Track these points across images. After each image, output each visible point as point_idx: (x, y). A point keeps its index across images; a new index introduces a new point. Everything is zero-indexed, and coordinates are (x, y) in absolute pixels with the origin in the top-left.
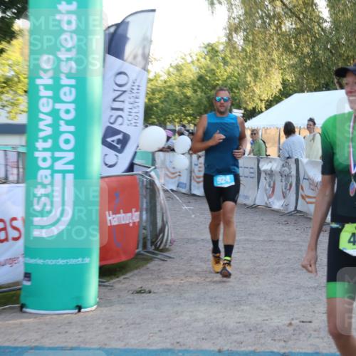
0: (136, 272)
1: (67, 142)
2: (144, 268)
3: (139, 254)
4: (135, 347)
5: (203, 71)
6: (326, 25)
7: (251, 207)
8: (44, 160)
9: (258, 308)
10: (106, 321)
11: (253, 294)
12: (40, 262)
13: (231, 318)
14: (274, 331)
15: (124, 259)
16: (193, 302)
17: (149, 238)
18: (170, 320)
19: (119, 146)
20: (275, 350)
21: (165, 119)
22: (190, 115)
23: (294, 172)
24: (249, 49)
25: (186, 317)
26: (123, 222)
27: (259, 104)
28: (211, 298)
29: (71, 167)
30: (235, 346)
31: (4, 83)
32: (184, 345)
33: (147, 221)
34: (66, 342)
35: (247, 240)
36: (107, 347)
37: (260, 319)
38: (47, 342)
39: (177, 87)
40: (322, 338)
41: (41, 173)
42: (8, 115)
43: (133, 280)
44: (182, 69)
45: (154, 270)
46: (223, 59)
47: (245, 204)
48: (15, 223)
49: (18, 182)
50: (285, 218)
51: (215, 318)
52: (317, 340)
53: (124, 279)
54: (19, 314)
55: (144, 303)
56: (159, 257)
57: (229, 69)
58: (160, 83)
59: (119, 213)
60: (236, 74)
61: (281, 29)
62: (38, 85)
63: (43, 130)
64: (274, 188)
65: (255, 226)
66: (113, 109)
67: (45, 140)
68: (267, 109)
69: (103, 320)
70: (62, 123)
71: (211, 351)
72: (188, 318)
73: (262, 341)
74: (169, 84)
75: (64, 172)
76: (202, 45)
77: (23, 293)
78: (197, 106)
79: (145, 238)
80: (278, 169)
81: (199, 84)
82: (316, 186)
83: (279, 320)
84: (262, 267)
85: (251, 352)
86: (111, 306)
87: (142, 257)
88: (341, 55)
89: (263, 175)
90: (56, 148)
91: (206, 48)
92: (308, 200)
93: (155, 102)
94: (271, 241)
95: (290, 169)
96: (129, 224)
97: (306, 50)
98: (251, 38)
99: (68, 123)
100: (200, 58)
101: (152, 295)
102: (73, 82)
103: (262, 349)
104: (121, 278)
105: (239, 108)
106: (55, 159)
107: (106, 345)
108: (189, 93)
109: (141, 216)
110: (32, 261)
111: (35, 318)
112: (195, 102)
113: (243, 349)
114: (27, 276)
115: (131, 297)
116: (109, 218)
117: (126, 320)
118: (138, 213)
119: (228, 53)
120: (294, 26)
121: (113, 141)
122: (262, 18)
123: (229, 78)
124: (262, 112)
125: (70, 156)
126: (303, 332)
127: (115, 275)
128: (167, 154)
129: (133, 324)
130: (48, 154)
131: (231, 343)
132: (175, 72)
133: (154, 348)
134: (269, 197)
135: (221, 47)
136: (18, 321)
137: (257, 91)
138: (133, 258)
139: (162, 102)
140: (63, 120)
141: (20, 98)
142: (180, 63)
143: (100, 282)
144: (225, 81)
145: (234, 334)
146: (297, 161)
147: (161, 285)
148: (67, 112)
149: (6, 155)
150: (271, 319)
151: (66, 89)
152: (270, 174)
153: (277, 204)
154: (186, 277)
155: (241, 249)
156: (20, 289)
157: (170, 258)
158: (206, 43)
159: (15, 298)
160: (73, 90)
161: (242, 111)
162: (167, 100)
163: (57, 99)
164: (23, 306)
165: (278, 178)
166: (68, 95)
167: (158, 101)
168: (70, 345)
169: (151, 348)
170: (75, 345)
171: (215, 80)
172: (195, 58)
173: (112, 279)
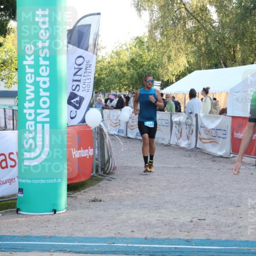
0: (91, 188)
1: (45, 103)
2: (97, 185)
3: (93, 176)
4: (91, 236)
5: (134, 55)
6: (216, 24)
7: (166, 146)
8: (30, 115)
9: (171, 211)
10: (72, 220)
11: (168, 202)
12: (29, 181)
13: (153, 217)
14: (181, 226)
15: (83, 179)
16: (129, 207)
17: (100, 166)
18: (114, 219)
19: (78, 105)
20: (182, 238)
21: (109, 88)
22: (126, 85)
23: (194, 123)
24: (164, 40)
25: (124, 217)
26: (83, 156)
27: (171, 78)
28: (140, 204)
29: (48, 120)
30: (156, 235)
31: (2, 63)
32: (123, 235)
33: (98, 155)
34: (47, 233)
35: (164, 167)
36: (73, 236)
37: (172, 218)
38: (35, 233)
39: (117, 67)
40: (212, 230)
41: (28, 123)
42: (5, 85)
43: (90, 193)
44: (120, 54)
45: (103, 187)
46: (147, 47)
47: (162, 144)
48: (12, 156)
49: (13, 130)
50: (188, 153)
51: (143, 218)
52: (209, 231)
53: (84, 192)
54: (16, 215)
55: (97, 208)
56: (107, 178)
57: (151, 54)
58: (106, 64)
59: (80, 149)
60: (156, 57)
61: (186, 27)
62: (25, 65)
63: (29, 95)
64: (181, 133)
65: (168, 158)
66: (74, 81)
67: (30, 101)
68: (176, 81)
69: (71, 218)
70: (41, 90)
71: (140, 239)
72: (125, 217)
73: (174, 232)
74: (111, 64)
75: (43, 123)
76: (133, 38)
77: (18, 202)
78: (130, 79)
79: (97, 166)
80: (184, 121)
81: (132, 64)
82: (209, 132)
83: (184, 218)
84: (174, 185)
85: (168, 239)
86: (75, 210)
87: (95, 178)
88: (225, 45)
89: (174, 125)
90: (37, 107)
91: (136, 40)
92: (203, 141)
93: (102, 76)
94: (179, 167)
95: (192, 120)
96: (85, 158)
97: (202, 41)
98: (165, 33)
99: (45, 90)
100: (132, 47)
101: (102, 202)
102: (47, 63)
103: (174, 237)
104: (82, 192)
105: (158, 80)
106: (37, 114)
107: (72, 234)
108: (125, 70)
109: (94, 152)
110: (24, 181)
111: (27, 217)
112: (129, 76)
113: (161, 237)
114: (21, 190)
115: (88, 204)
116: (73, 153)
117: (85, 218)
118: (92, 150)
119: (151, 44)
120: (194, 25)
121: (74, 102)
122: (172, 20)
123: (151, 60)
124: (173, 83)
125: (47, 112)
126: (200, 226)
127: (78, 190)
128: (111, 111)
129: (89, 221)
130: (32, 111)
131: (153, 233)
132: (116, 57)
133: (104, 236)
134: (178, 139)
135: (146, 40)
136: (15, 220)
137: (170, 69)
138: (89, 179)
139: (107, 77)
140: (41, 88)
141: (14, 74)
142: (119, 50)
143: (67, 194)
144: (149, 62)
145: (155, 227)
146: (196, 115)
147: (108, 196)
148: (44, 83)
149: (5, 111)
150: (179, 218)
152: (179, 124)
153: (184, 144)
154: (124, 191)
155: (160, 173)
156: (16, 199)
157: (113, 178)
158: (136, 37)
159: (13, 205)
160: (48, 68)
161: (160, 82)
162: (111, 74)
163: (37, 74)
164: (18, 210)
165: (184, 127)
166: (44, 72)
167: (104, 76)
168: (49, 235)
169: (101, 237)
170: (52, 235)
171: (142, 62)
172: (128, 47)
173: (76, 192)
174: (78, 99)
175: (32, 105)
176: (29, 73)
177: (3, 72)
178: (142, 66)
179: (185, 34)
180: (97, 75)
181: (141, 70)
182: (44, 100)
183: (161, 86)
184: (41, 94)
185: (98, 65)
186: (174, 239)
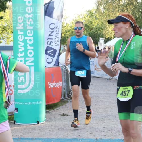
0: (61, 107)
1: (30, 53)
2: (65, 105)
3: (62, 99)
4: (62, 138)
5: (87, 22)
6: (139, 1)
7: (108, 79)
8: (21, 61)
9: (112, 121)
11: (110, 116)
12: (21, 103)
13: (101, 125)
14: (119, 131)
15: (56, 102)
17: (66, 93)
19: (53, 55)
20: (120, 138)
24: (106, 12)
25: (82, 125)
26: (55, 87)
27: (111, 36)
29: (33, 64)
30: (103, 137)
31: (3, 29)
32: (82, 137)
33: (65, 86)
34: (33, 136)
35: (107, 93)
36: (50, 138)
37: (113, 126)
38: (25, 136)
42: (5, 42)
43: (60, 110)
45: (69, 106)
46: (95, 17)
47: (106, 78)
51: (95, 126)
53: (56, 110)
54: (14, 125)
55: (65, 120)
56: (71, 100)
57: (98, 21)
58: (69, 28)
59: (54, 83)
61: (120, 3)
62: (18, 30)
63: (21, 49)
65: (110, 87)
66: (48, 39)
67: (21, 52)
68: (114, 38)
69: (48, 127)
70: (28, 45)
71: (93, 139)
73: (114, 135)
74: (72, 28)
75: (30, 66)
77: (15, 117)
79: (64, 93)
81: (85, 28)
84: (114, 104)
85: (110, 139)
86: (51, 121)
87: (64, 101)
90: (26, 56)
91: (88, 12)
93: (67, 36)
96: (57, 88)
97: (131, 12)
98: (107, 7)
99: (30, 45)
100: (85, 16)
101: (68, 116)
102: (32, 28)
103: (114, 138)
104: (55, 110)
105: (103, 37)
106: (26, 61)
109: (62, 84)
110: (18, 103)
111: (20, 126)
113: (106, 138)
114: (16, 109)
115: (59, 117)
116: (49, 85)
117: (58, 127)
118: (61, 83)
119: (97, 14)
120: (125, 2)
121: (50, 52)
123: (98, 25)
124: (112, 39)
125: (32, 59)
129: (60, 128)
130: (23, 59)
131: (101, 136)
133: (69, 138)
135: (94, 12)
136: (13, 128)
137: (110, 30)
138: (60, 101)
141: (11, 35)
142: (77, 19)
143: (46, 111)
144: (96, 26)
145: (102, 132)
147: (71, 113)
148: (30, 40)
150: (118, 126)
151: (29, 31)
154: (82, 109)
155: (105, 97)
156: (14, 115)
158: (88, 10)
159: (11, 118)
160: (32, 31)
161: (104, 39)
162: (72, 35)
163: (25, 35)
164: (15, 122)
166: (30, 34)
167: (68, 35)
168: (35, 137)
169: (68, 138)
170: (37, 137)
171: (92, 26)
172: (83, 16)
173: (51, 110)
174: (53, 50)
175: (23, 54)
176: (20, 34)
177: (4, 34)
178: (92, 29)
179: (119, 8)
180: (63, 35)
181: (91, 31)
182: (30, 51)
183: (104, 41)
184: (28, 48)
185: (64, 29)
186: (115, 139)
